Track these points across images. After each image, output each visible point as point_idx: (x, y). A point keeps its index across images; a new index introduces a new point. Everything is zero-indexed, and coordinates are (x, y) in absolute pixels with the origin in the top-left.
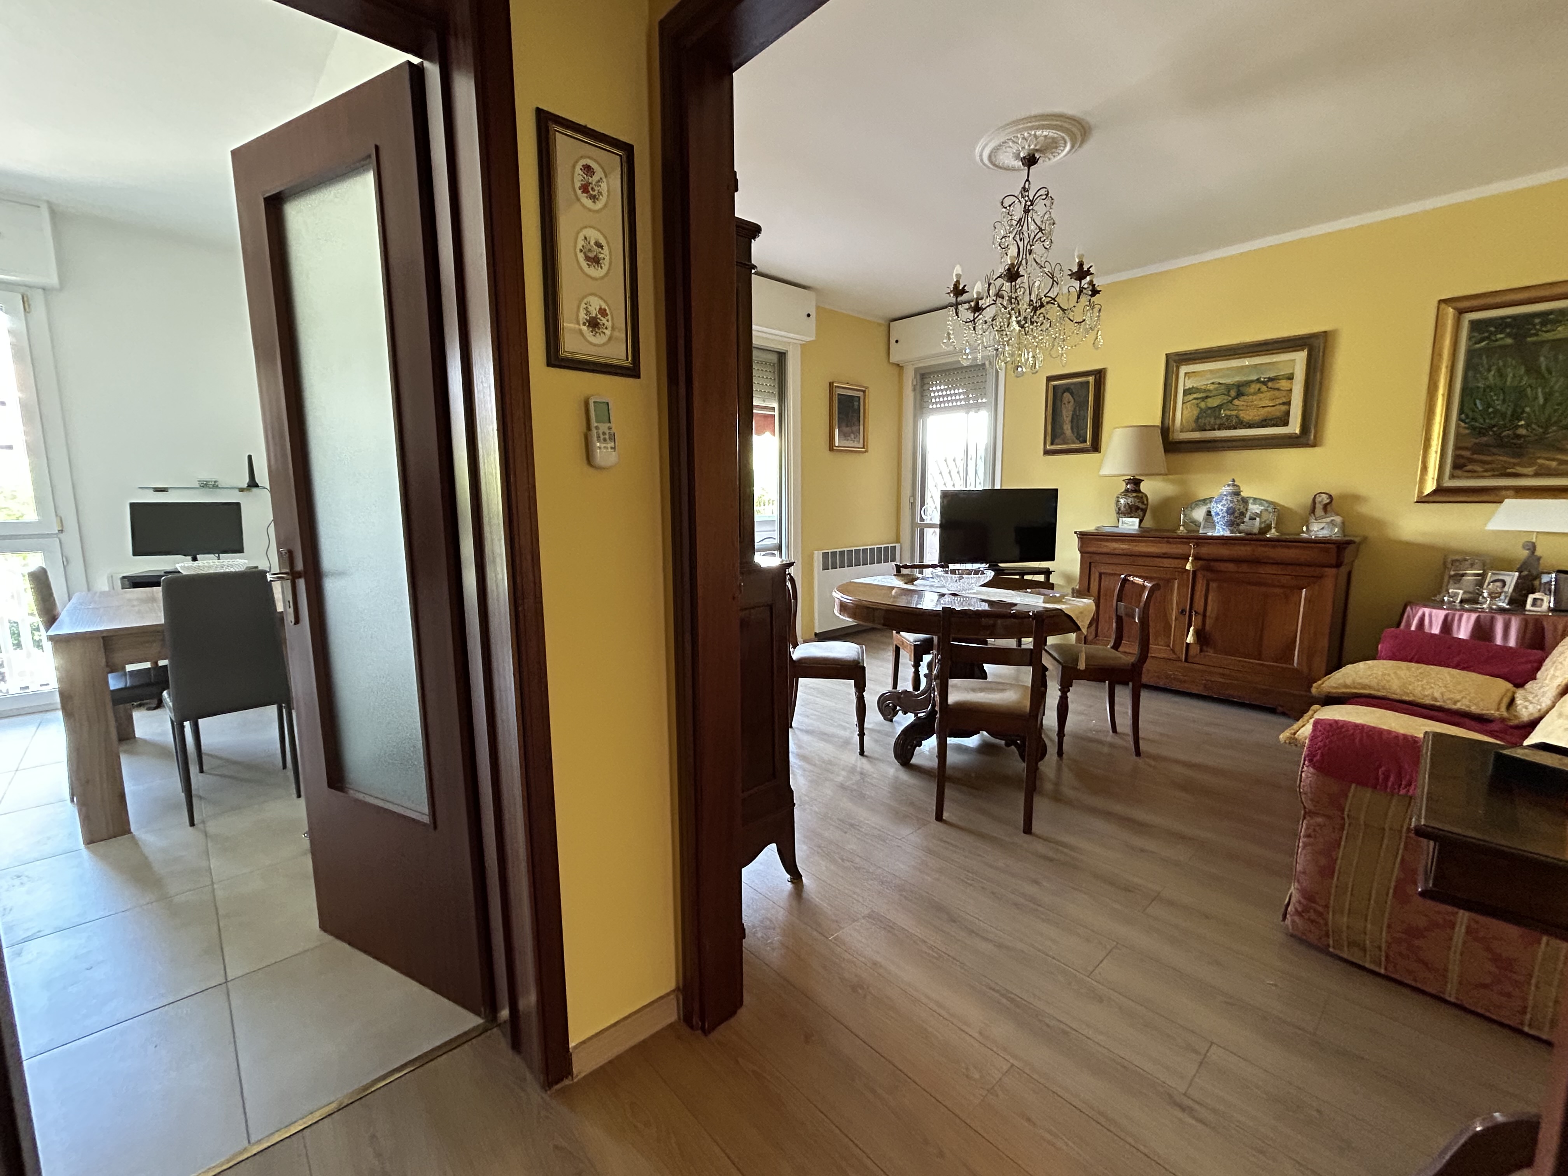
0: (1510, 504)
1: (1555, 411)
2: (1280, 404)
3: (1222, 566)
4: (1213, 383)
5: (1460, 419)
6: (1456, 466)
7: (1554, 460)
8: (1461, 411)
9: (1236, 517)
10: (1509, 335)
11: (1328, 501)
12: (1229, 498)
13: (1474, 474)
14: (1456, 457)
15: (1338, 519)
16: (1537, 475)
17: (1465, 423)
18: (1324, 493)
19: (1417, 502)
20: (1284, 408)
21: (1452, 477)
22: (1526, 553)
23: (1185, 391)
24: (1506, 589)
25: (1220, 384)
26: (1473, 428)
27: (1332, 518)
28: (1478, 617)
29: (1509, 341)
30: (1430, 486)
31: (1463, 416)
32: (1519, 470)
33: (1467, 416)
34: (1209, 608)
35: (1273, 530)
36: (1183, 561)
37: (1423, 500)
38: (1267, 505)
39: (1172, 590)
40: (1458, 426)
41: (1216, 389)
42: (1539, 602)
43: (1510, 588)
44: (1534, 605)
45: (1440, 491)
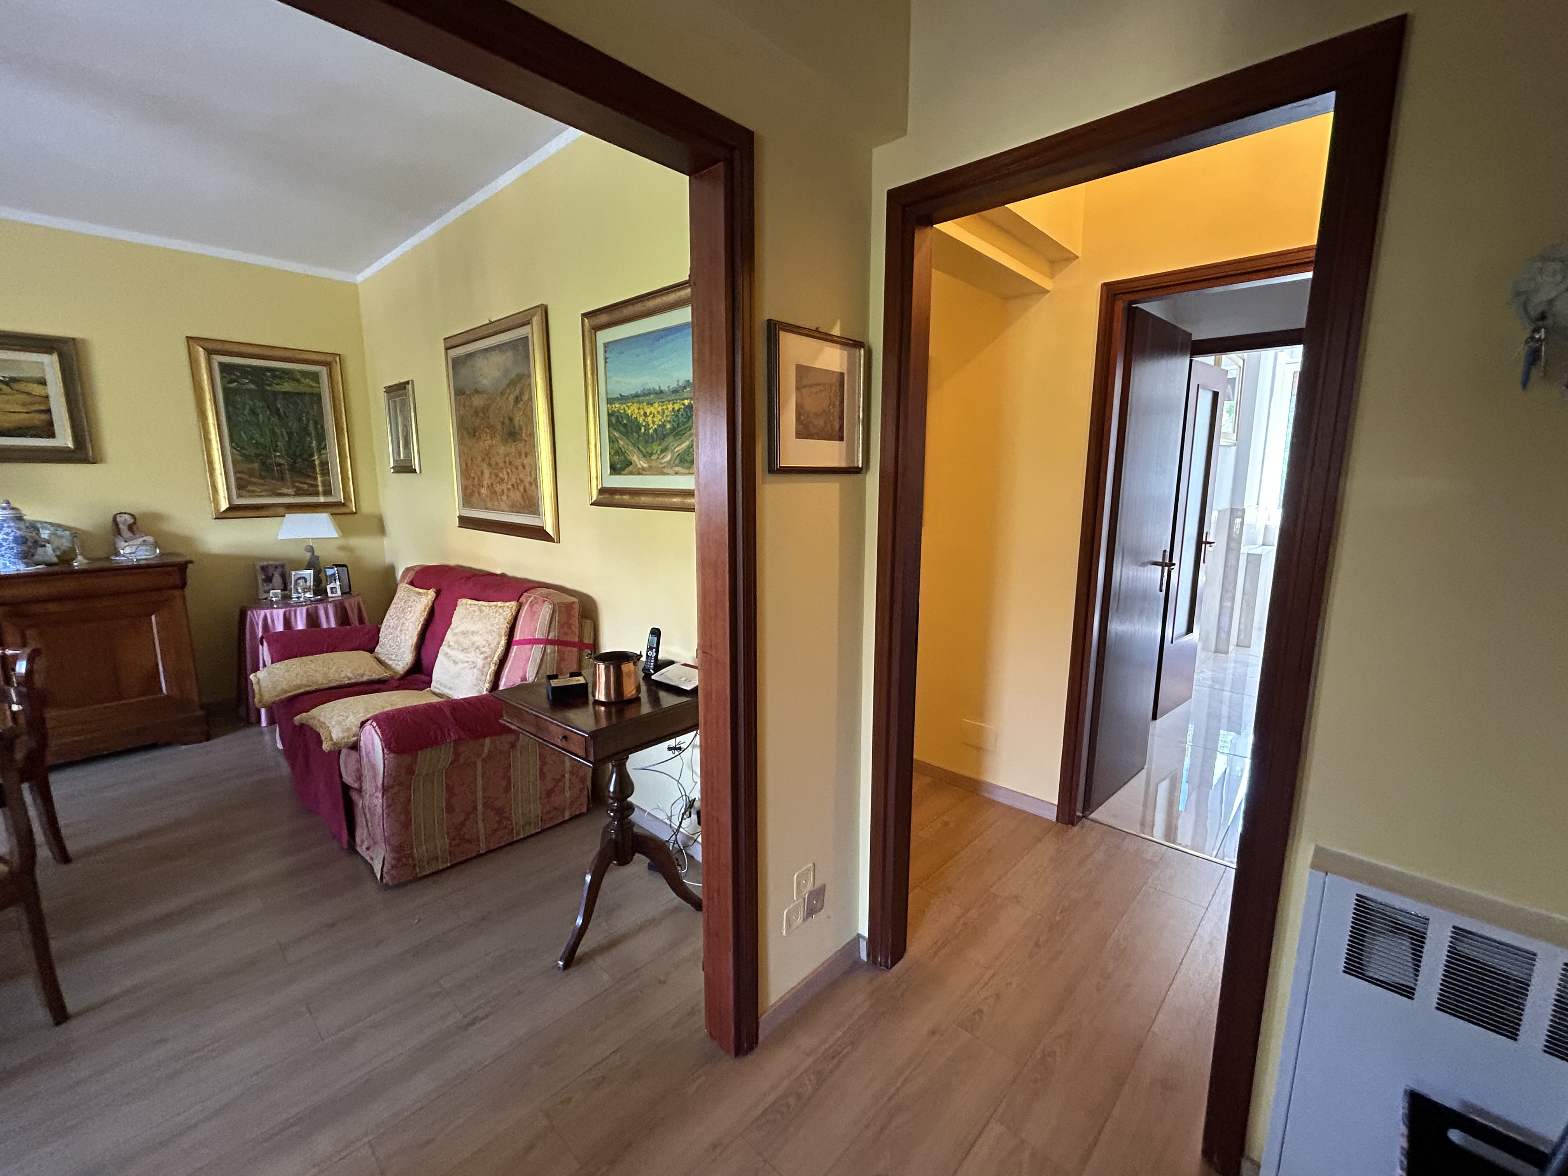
0: (292, 518)
1: (297, 447)
2: (36, 411)
3: (35, 609)
5: (232, 447)
6: (240, 487)
7: (306, 483)
8: (232, 440)
9: (30, 547)
10: (251, 381)
11: (132, 521)
13: (252, 494)
14: (238, 479)
15: (150, 539)
16: (296, 494)
17: (238, 451)
18: (125, 513)
19: (216, 519)
20: (43, 417)
21: (240, 496)
22: (309, 555)
24: (308, 584)
26: (243, 455)
27: (143, 539)
28: (308, 609)
29: (252, 386)
30: (224, 505)
31: (233, 444)
32: (285, 491)
33: (236, 444)
35: (80, 558)
37: (221, 516)
38: (52, 529)
40: (232, 453)
42: (334, 590)
43: (311, 583)
44: (332, 592)
45: (232, 508)
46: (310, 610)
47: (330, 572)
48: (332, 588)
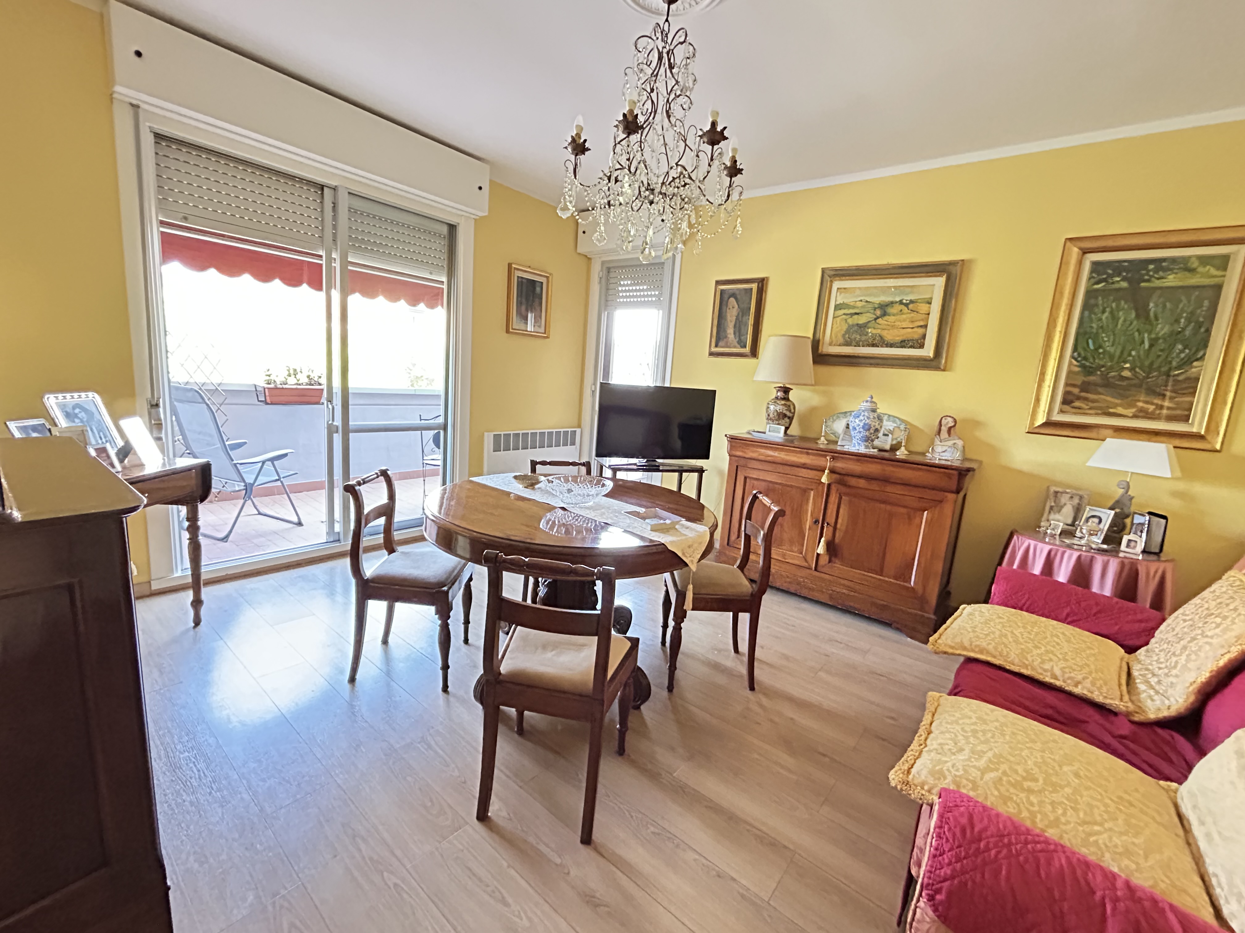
0: (1113, 443)
1: (1159, 356)
2: (918, 327)
3: (853, 481)
4: (861, 301)
5: (1073, 357)
6: (1066, 401)
7: (1152, 404)
8: (1075, 349)
9: (871, 434)
10: (1125, 279)
11: (953, 424)
12: (866, 414)
13: (1079, 411)
14: (1066, 393)
15: (960, 443)
16: (1135, 416)
17: (1078, 361)
18: (950, 417)
19: (1028, 432)
20: (921, 331)
21: (1061, 411)
22: (1121, 491)
23: (836, 306)
24: (1101, 526)
25: (867, 302)
26: (1083, 366)
27: (955, 441)
28: (1079, 557)
29: (1124, 284)
30: (1041, 419)
31: (1076, 354)
32: (1120, 410)
33: (1079, 355)
34: (840, 521)
35: (903, 449)
36: (819, 473)
37: (1033, 431)
38: (899, 423)
39: (808, 500)
40: (1070, 364)
41: (863, 307)
42: (1132, 544)
43: (1105, 525)
44: (1128, 546)
45: (1048, 424)
46: (1083, 558)
47: (1138, 519)
48: (1130, 541)
